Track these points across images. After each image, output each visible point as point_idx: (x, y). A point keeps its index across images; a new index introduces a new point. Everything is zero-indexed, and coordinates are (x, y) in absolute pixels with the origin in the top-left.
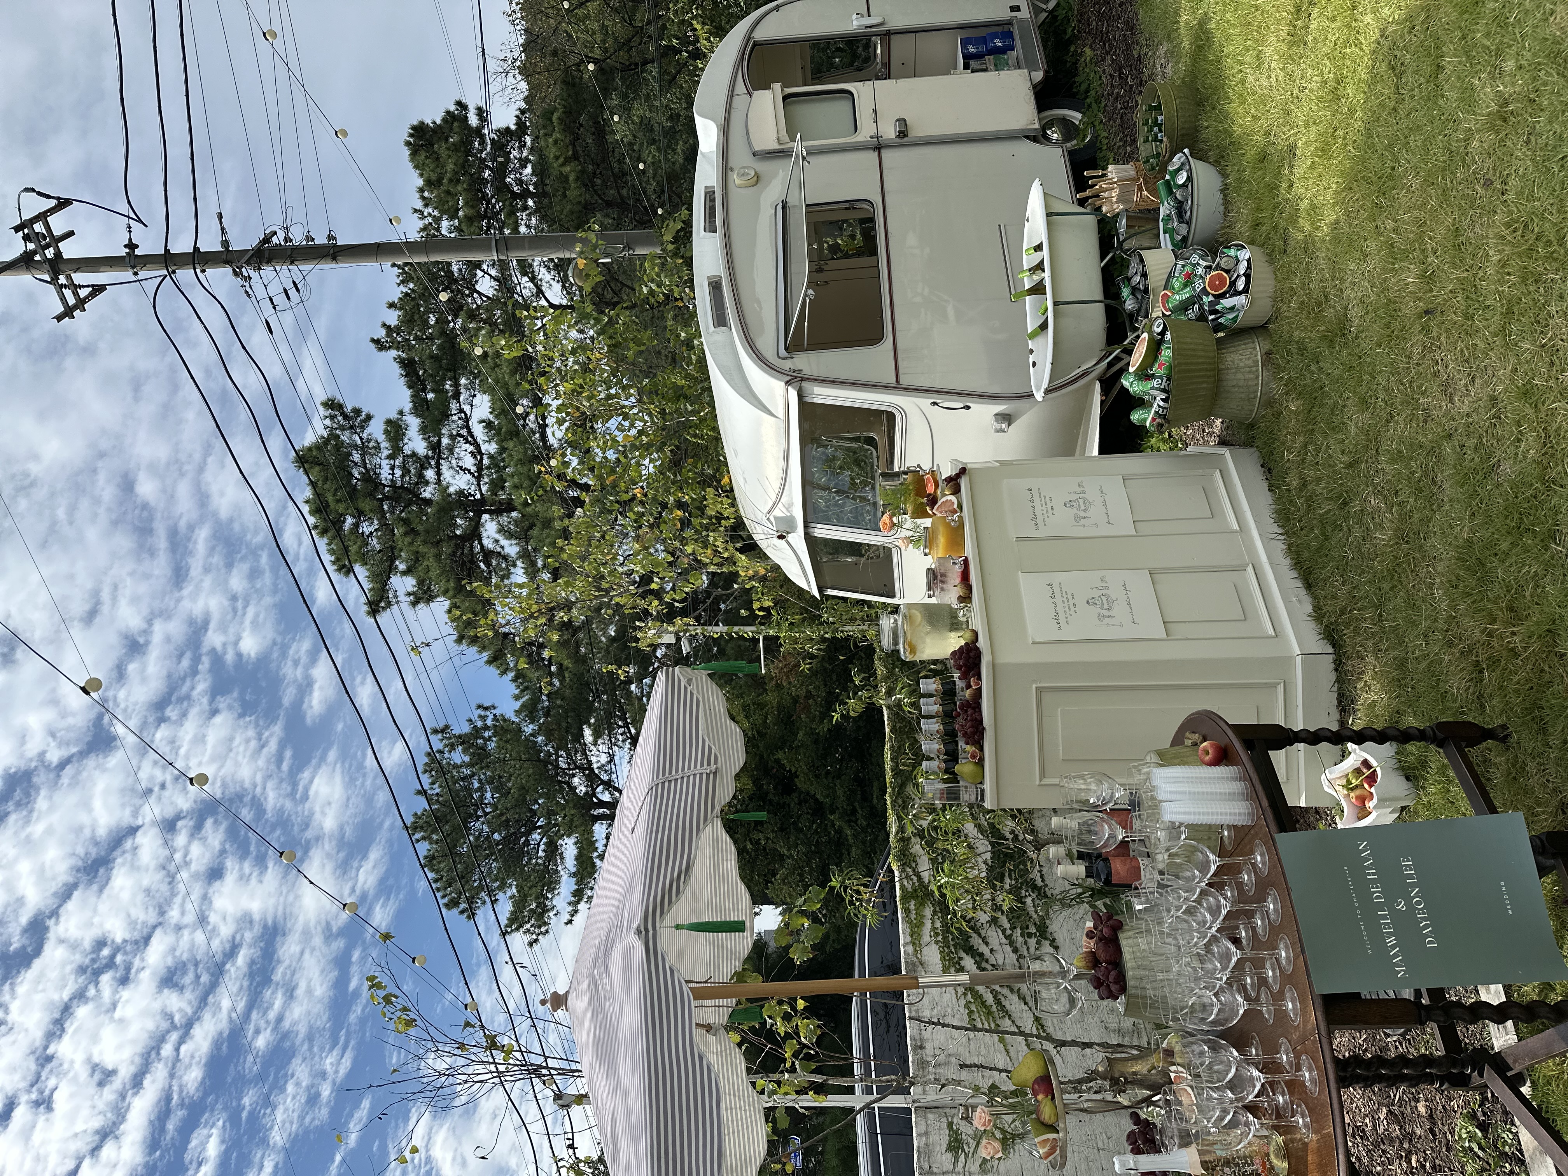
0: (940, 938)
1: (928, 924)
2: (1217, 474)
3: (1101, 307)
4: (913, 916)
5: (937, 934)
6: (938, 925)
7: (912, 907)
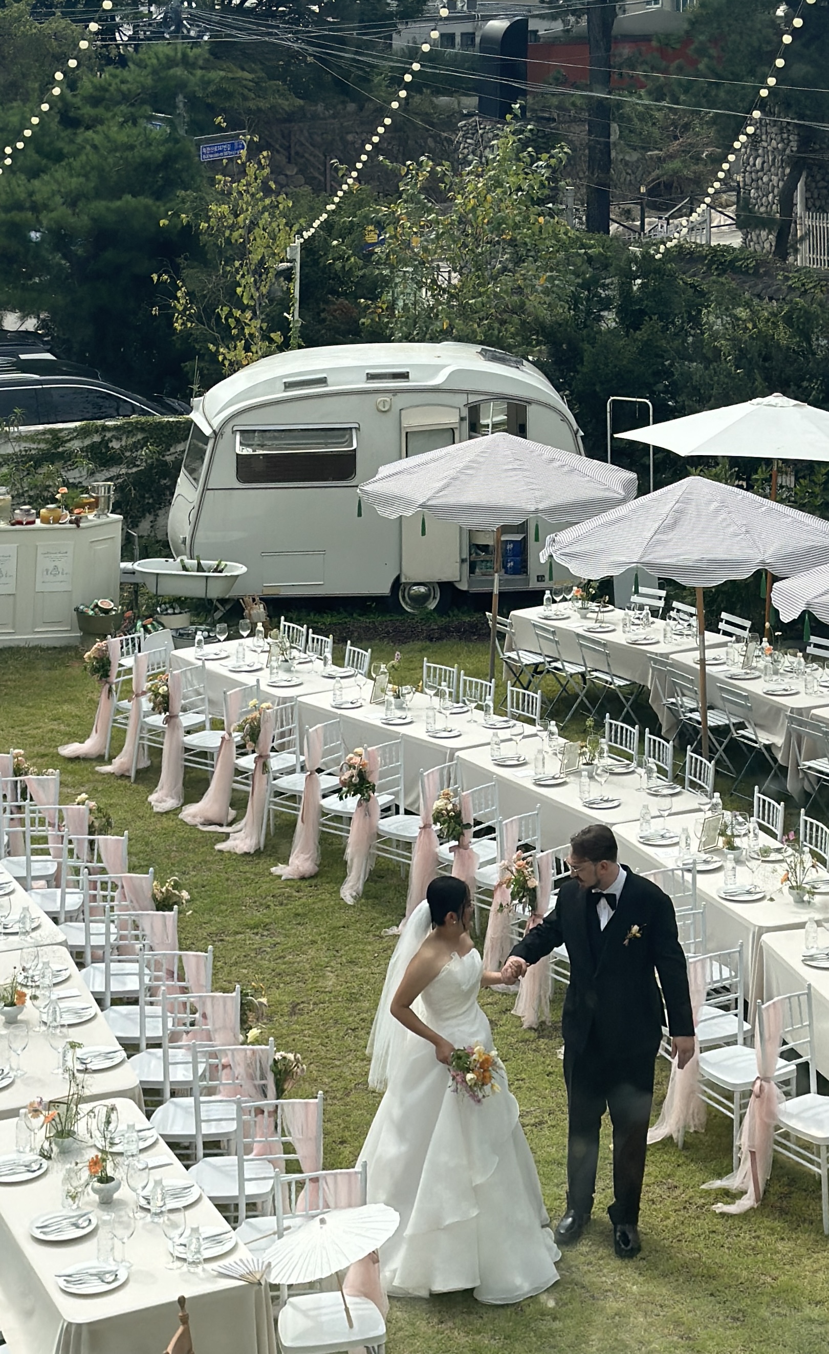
0: (24, 453)
1: (35, 446)
2: (69, 628)
3: (204, 596)
4: (39, 437)
5: (26, 451)
6: (33, 452)
7: (47, 436)
